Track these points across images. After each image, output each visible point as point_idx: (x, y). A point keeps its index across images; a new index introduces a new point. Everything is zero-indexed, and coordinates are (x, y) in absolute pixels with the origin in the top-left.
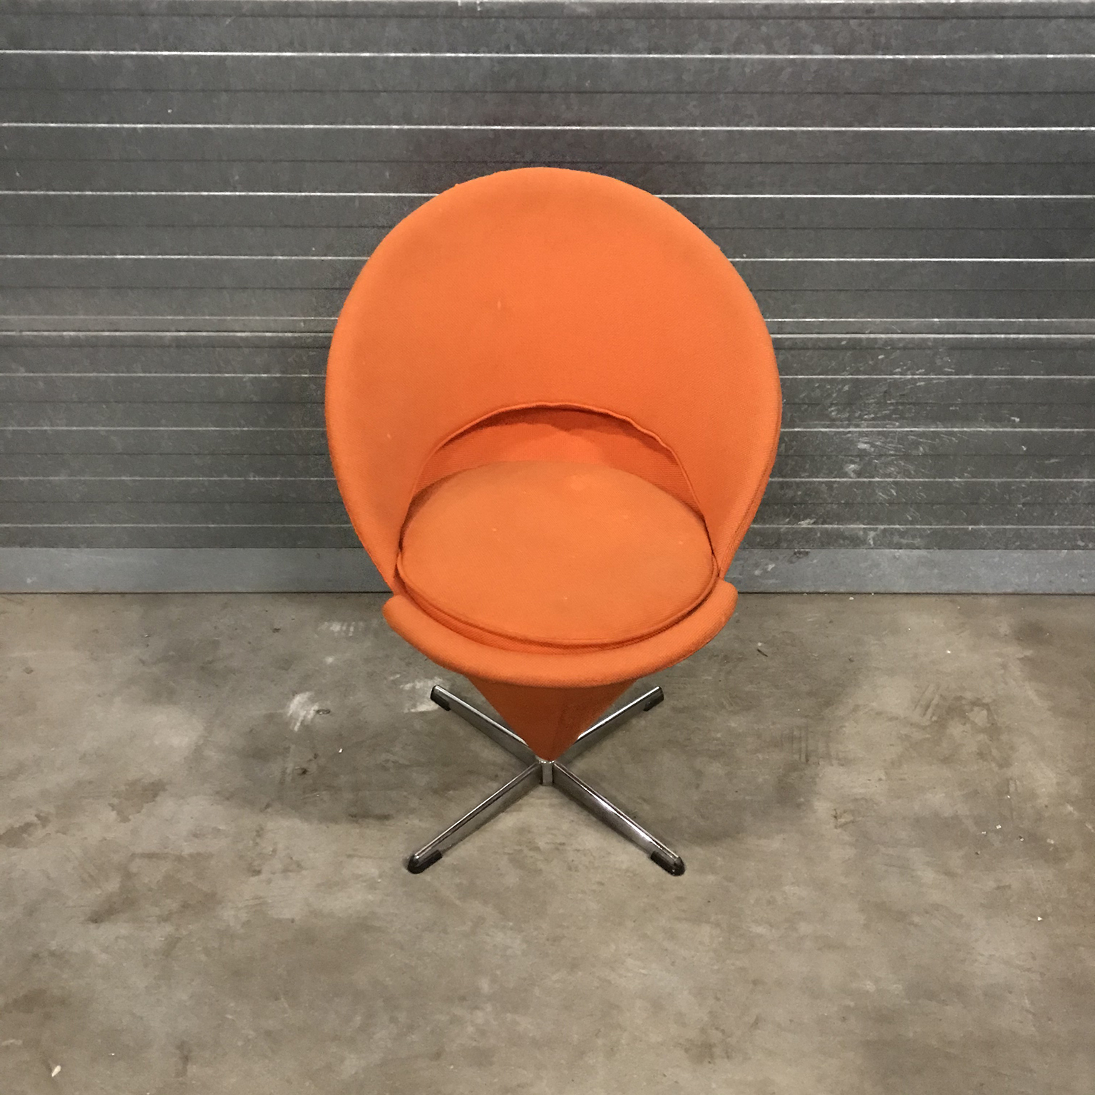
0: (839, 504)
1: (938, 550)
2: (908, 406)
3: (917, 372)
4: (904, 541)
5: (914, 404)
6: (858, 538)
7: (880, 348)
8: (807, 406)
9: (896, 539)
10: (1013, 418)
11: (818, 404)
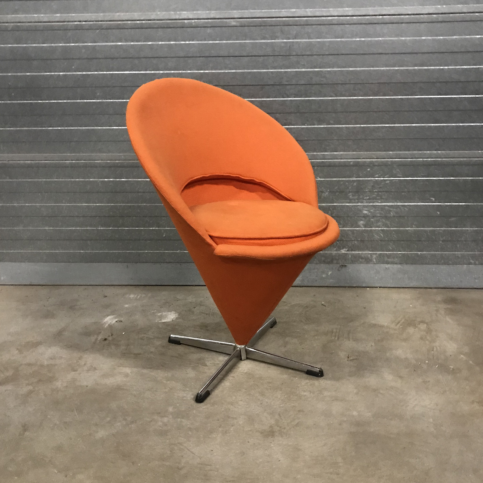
0: (358, 241)
1: (406, 265)
2: (383, 193)
3: (386, 177)
4: (390, 260)
5: (386, 192)
6: (368, 258)
7: (368, 166)
8: (338, 193)
9: (386, 259)
10: (431, 198)
11: (343, 192)
